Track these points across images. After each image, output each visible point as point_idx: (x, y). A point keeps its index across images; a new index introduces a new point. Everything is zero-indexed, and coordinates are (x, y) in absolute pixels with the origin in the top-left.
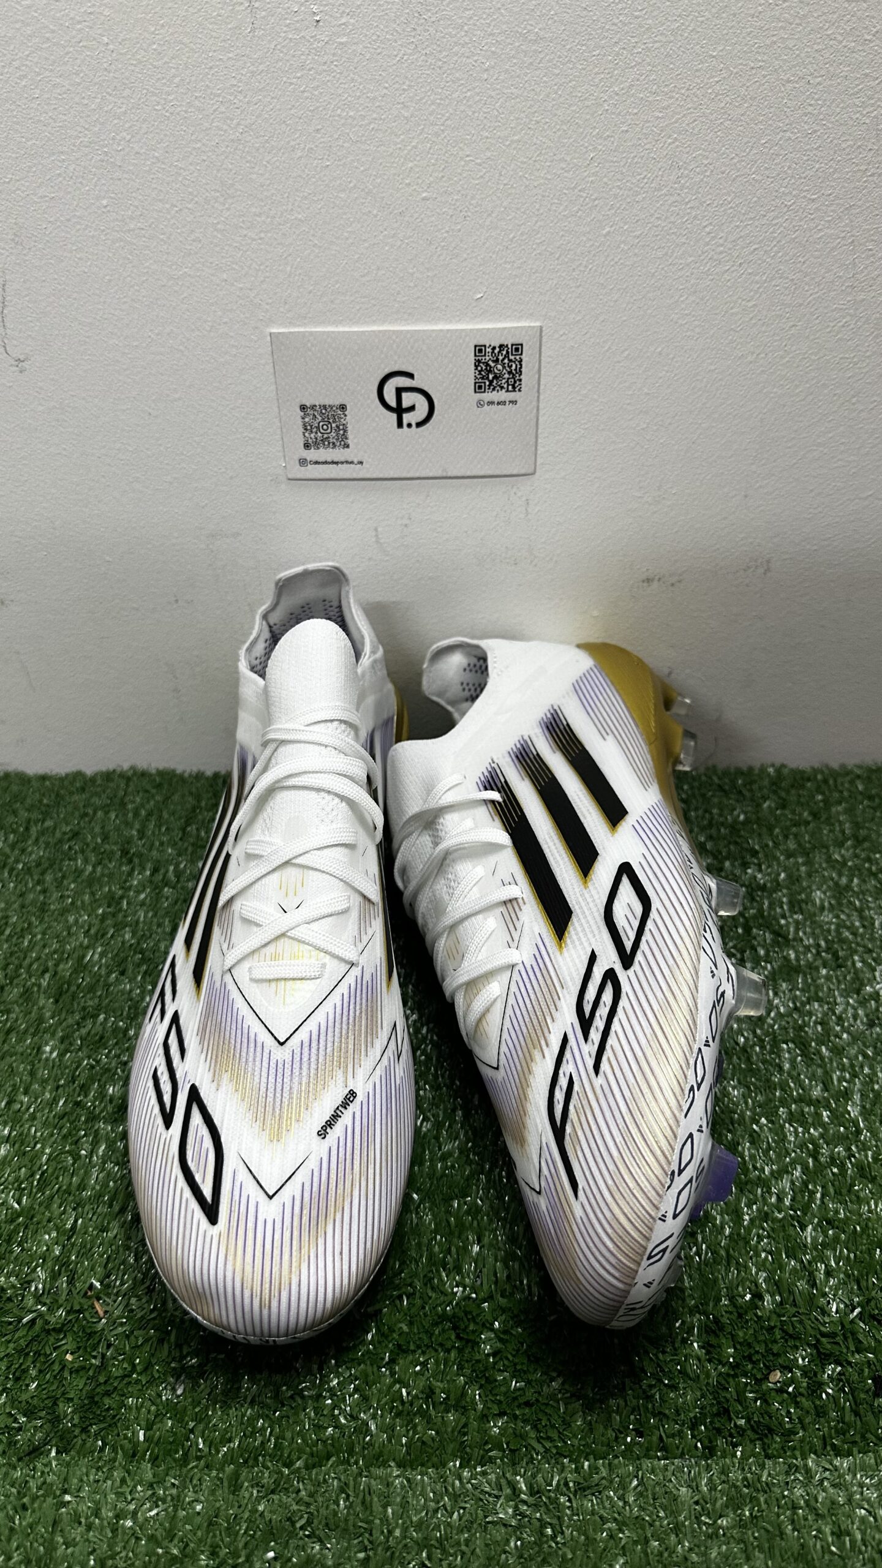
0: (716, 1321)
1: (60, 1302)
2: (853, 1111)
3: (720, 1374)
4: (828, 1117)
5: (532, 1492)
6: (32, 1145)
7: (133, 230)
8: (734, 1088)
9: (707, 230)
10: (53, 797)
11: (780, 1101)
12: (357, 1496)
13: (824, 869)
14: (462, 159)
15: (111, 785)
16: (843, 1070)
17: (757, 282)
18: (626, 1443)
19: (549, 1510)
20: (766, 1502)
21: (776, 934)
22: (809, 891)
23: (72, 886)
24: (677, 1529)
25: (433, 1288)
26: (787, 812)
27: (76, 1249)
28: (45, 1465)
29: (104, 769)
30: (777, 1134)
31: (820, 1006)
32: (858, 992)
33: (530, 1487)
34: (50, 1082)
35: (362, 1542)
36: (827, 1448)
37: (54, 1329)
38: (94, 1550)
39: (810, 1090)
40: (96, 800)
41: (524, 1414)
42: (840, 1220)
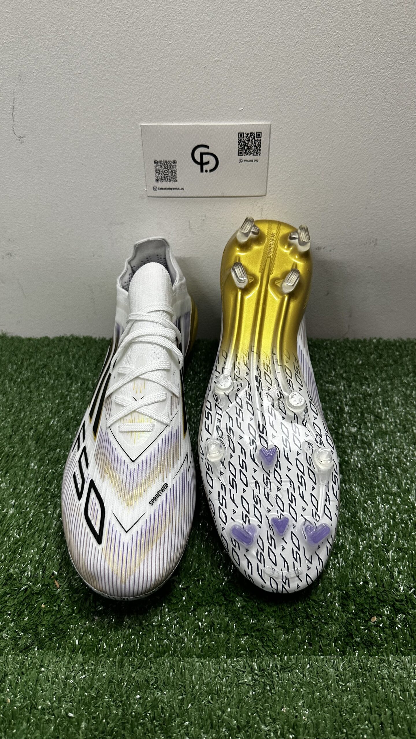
0: (347, 594)
1: (39, 580)
2: (412, 498)
3: (348, 618)
4: (400, 501)
5: (260, 670)
6: (25, 508)
7: (76, 74)
8: (355, 487)
9: (352, 78)
10: (34, 348)
11: (377, 493)
12: (178, 670)
13: (399, 387)
14: (234, 41)
15: (62, 343)
16: (407, 479)
17: (375, 104)
18: (304, 649)
19: (268, 678)
20: (370, 676)
21: (377, 416)
22: (392, 397)
23: (44, 389)
24: (328, 688)
25: (214, 577)
26: (382, 360)
27: (46, 556)
28: (33, 654)
29: (58, 336)
30: (375, 508)
31: (397, 450)
33: (259, 668)
34: (34, 480)
35: (181, 691)
36: (397, 651)
37: (36, 593)
38: (55, 693)
39: (391, 488)
40: (54, 350)
41: (256, 635)
42: (405, 548)
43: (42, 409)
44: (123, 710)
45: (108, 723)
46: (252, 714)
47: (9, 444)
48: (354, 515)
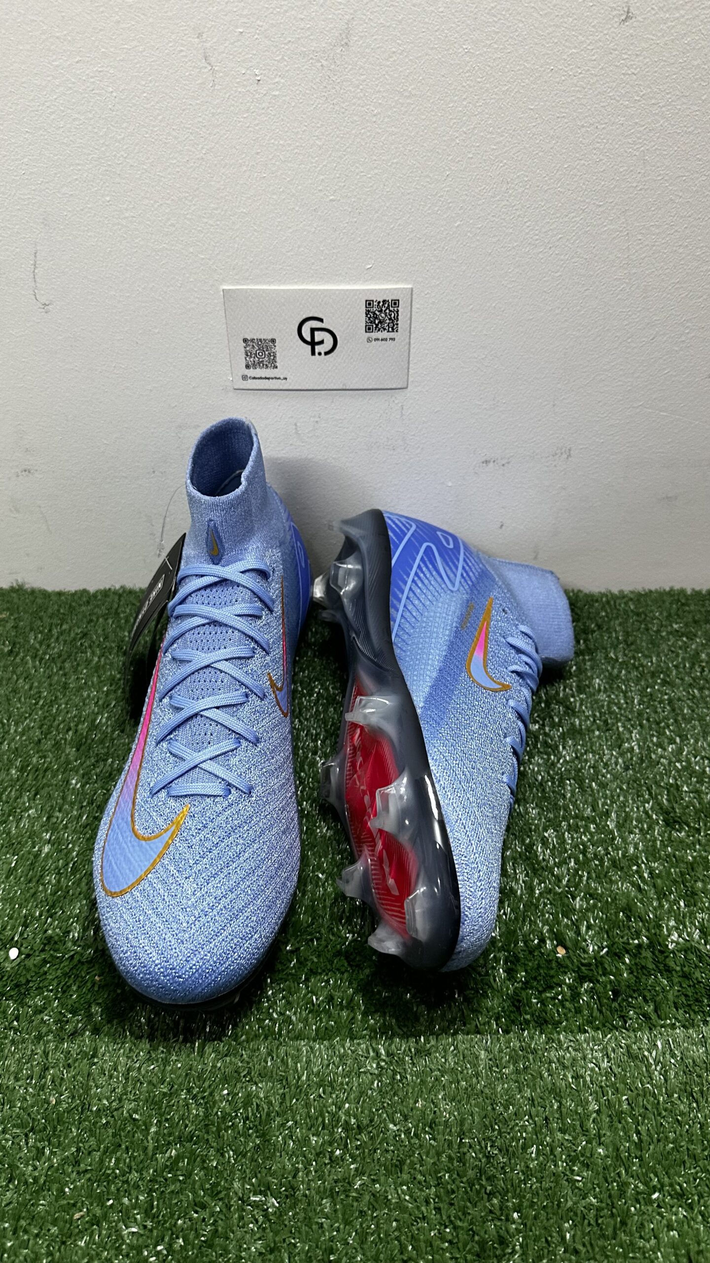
2: (611, 825)
4: (594, 828)
5: (388, 1054)
7: (127, 218)
8: (533, 809)
9: (527, 225)
10: (67, 607)
11: (563, 818)
13: (602, 664)
14: (357, 174)
15: (108, 600)
16: (606, 798)
17: (562, 261)
19: (398, 1065)
21: (567, 708)
22: (592, 678)
23: (85, 671)
26: (580, 624)
28: (82, 1041)
29: (102, 588)
30: (559, 839)
31: (593, 756)
32: (620, 747)
33: (387, 1051)
34: (76, 802)
35: (282, 1084)
38: (114, 1090)
39: (583, 810)
40: (97, 610)
42: (598, 894)
43: (84, 701)
44: (207, 1109)
45: (186, 1126)
46: (377, 1110)
47: (38, 752)
48: (530, 847)
